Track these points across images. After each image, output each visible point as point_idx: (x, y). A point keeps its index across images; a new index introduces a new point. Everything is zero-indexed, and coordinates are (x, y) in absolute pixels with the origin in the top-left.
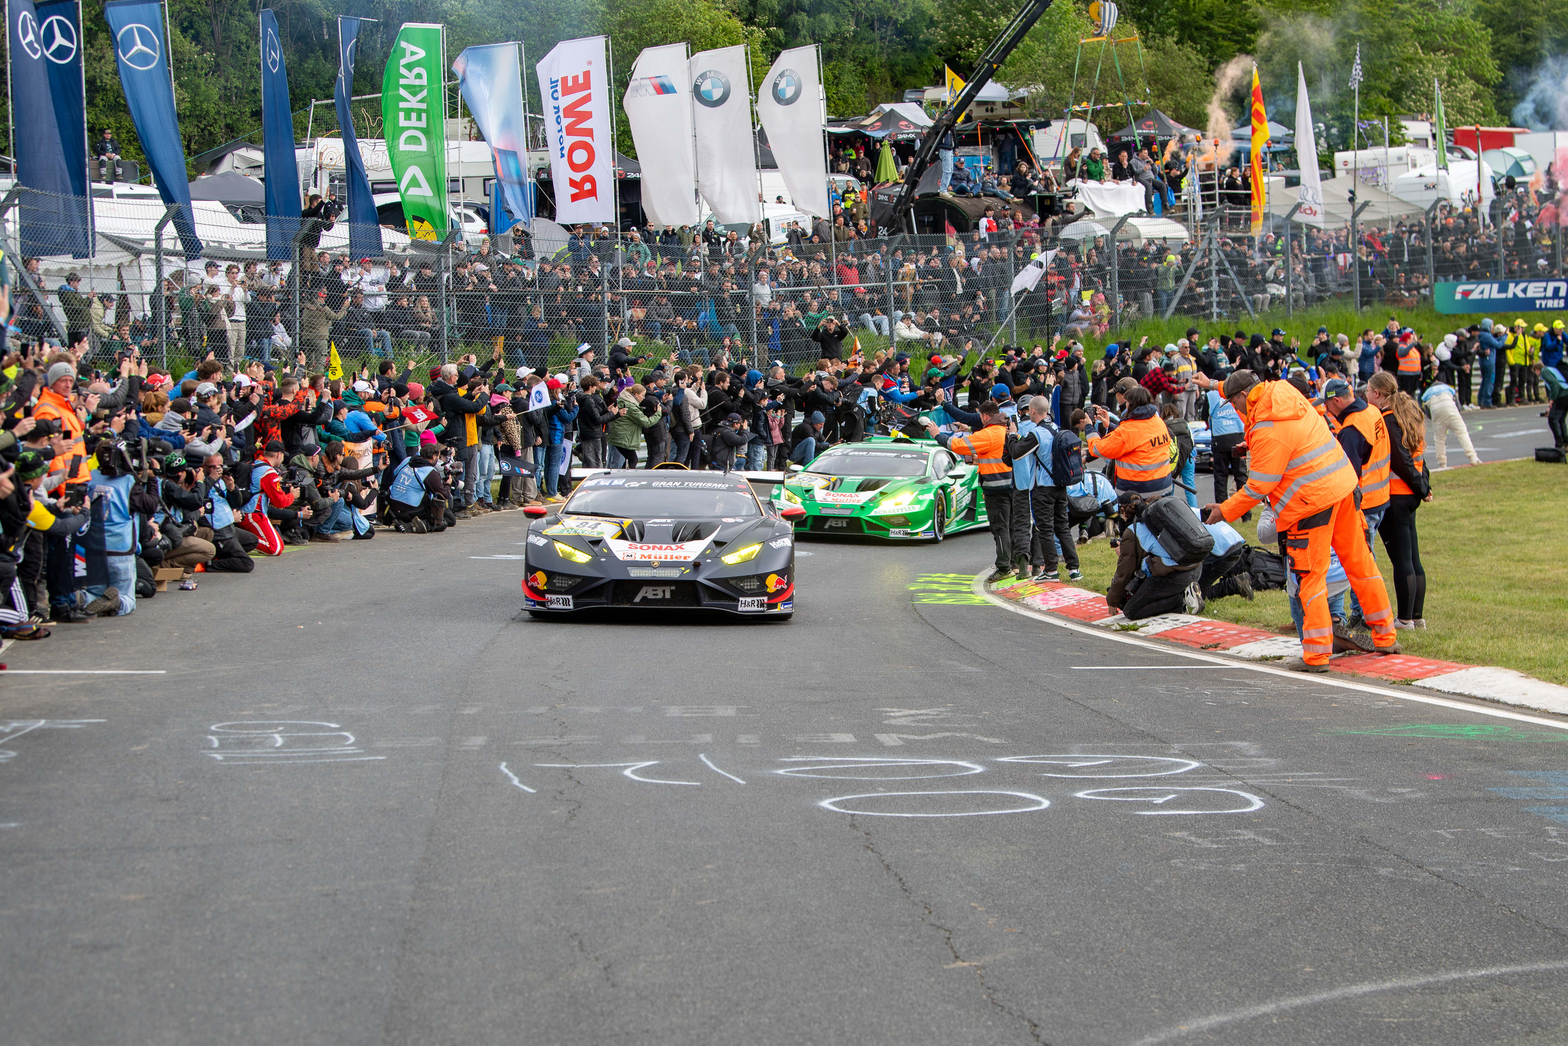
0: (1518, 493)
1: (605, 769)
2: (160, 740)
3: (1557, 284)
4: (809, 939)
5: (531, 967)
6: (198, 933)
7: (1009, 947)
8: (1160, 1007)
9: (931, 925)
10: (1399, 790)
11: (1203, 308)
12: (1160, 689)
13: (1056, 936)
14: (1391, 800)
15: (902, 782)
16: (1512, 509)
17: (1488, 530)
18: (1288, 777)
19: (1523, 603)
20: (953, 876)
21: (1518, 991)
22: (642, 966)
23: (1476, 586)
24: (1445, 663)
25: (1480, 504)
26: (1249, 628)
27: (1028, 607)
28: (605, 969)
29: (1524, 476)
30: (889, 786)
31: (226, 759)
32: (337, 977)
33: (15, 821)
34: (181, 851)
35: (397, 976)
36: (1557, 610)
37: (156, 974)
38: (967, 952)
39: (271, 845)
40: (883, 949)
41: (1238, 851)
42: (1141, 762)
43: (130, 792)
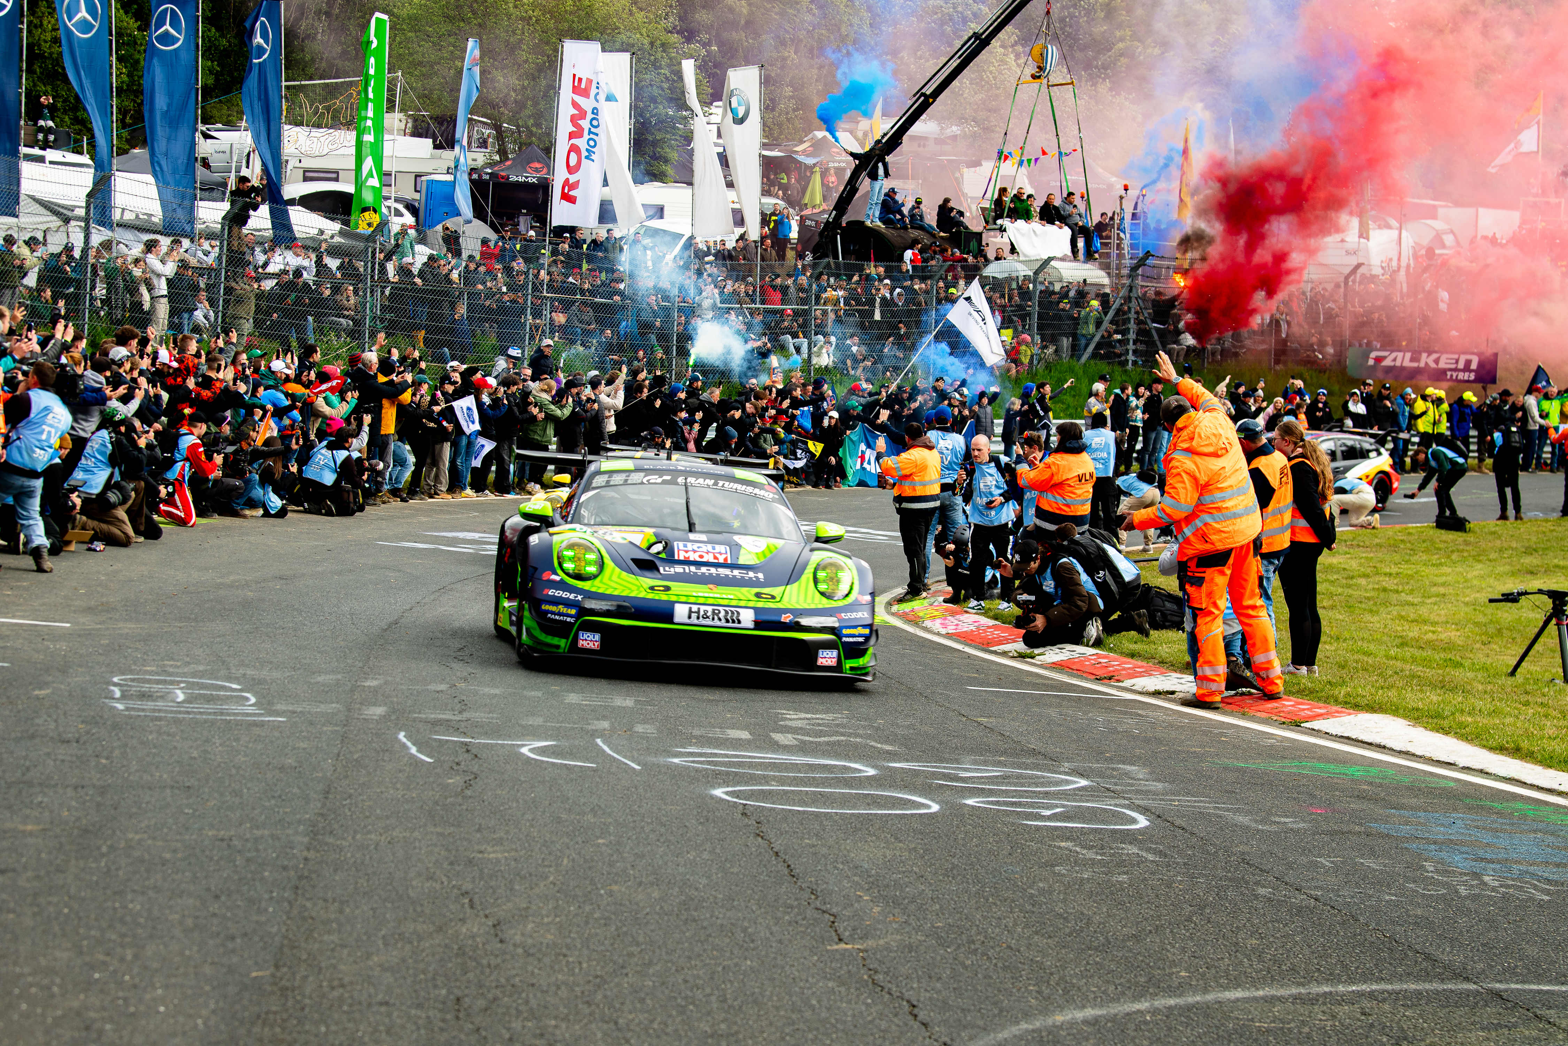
0: (1416, 558)
1: (503, 746)
2: (63, 687)
3: (1469, 357)
4: (696, 914)
5: (421, 919)
6: (94, 865)
7: (892, 934)
8: (1036, 998)
9: (817, 909)
10: (1283, 820)
11: (1120, 355)
12: (1053, 713)
13: (938, 927)
14: (1274, 828)
15: (795, 778)
16: (1409, 572)
17: (1385, 590)
18: (1174, 801)
19: (1414, 660)
20: (841, 867)
21: (1387, 1007)
22: (530, 926)
23: (1369, 642)
24: (1335, 708)
25: (1378, 565)
26: (1144, 664)
27: (926, 629)
28: (494, 926)
29: (1424, 542)
30: (782, 781)
31: (127, 709)
32: (229, 914)
34: (80, 789)
35: (289, 918)
36: (1448, 669)
37: (50, 899)
38: (851, 935)
39: (168, 791)
40: (768, 927)
41: (1121, 864)
42: (1031, 777)
43: (31, 731)
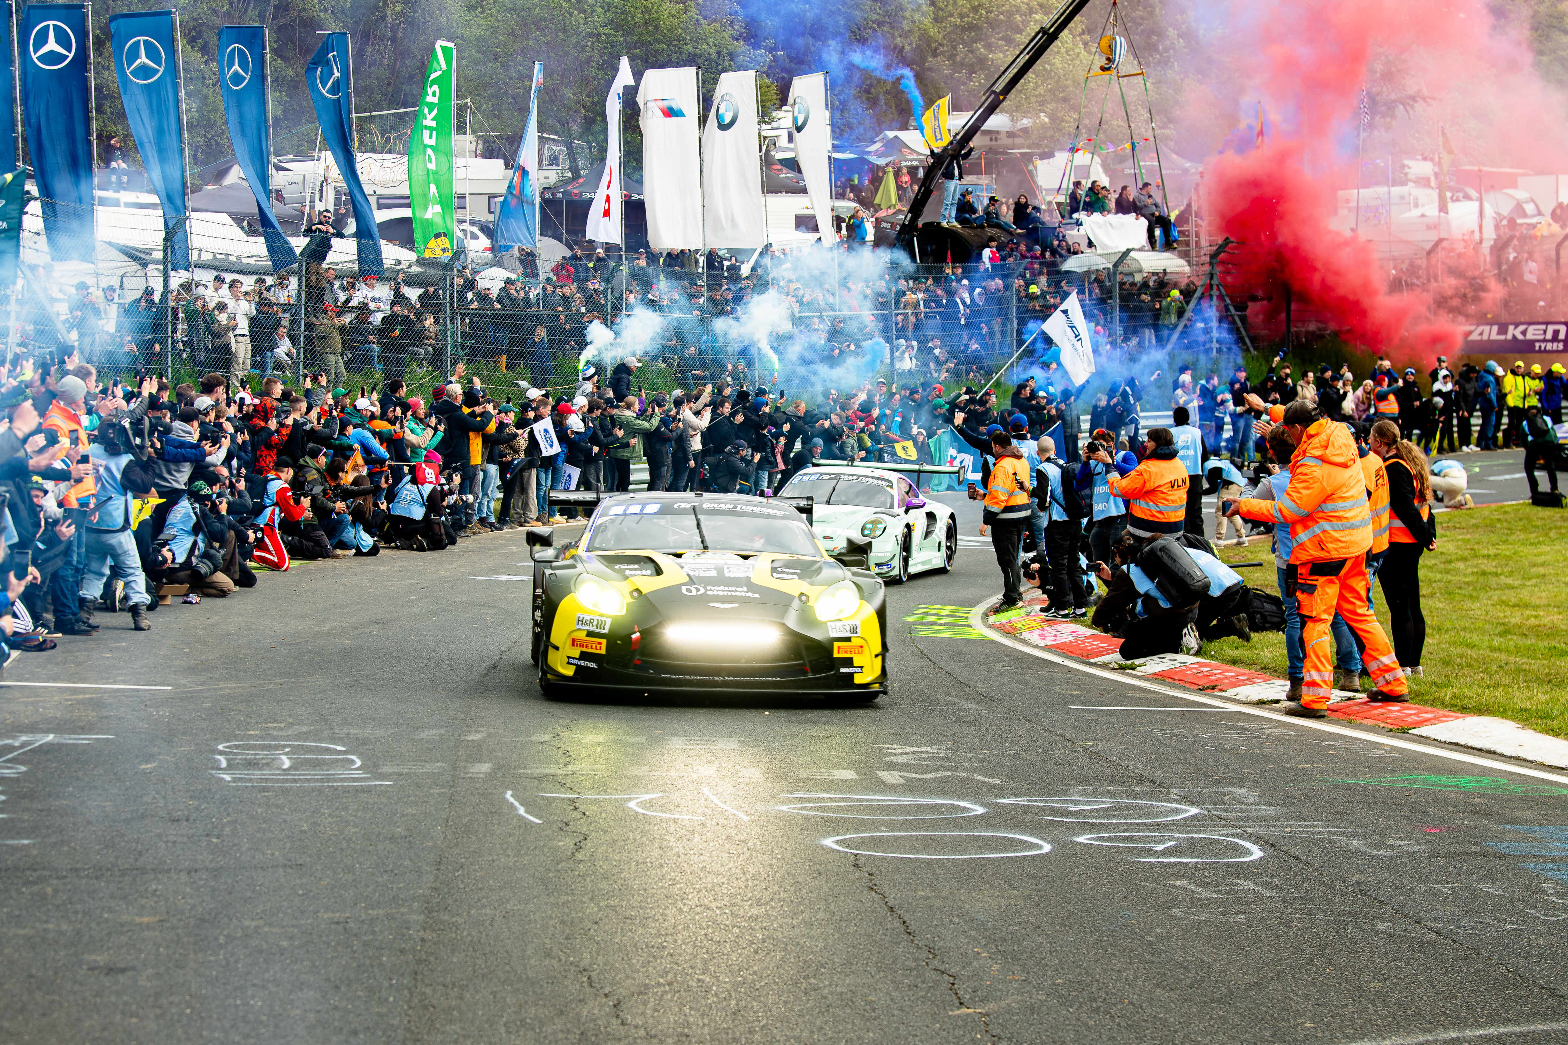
0: (1514, 537)
1: (610, 800)
2: (169, 758)
3: (1557, 327)
4: (814, 981)
5: (541, 1002)
6: (212, 958)
7: (1013, 994)
9: (936, 970)
10: (1398, 842)
11: (1203, 344)
12: (1158, 731)
13: (1058, 984)
14: (1389, 853)
15: (904, 822)
16: (1507, 553)
17: (1484, 573)
18: (1286, 826)
19: (1518, 650)
20: (956, 920)
22: (650, 1004)
23: (1471, 632)
24: (1441, 712)
25: (1476, 547)
26: (1246, 671)
27: (1025, 642)
28: (615, 1006)
29: (1521, 520)
30: (891, 826)
31: (235, 780)
32: (350, 1006)
33: (28, 838)
34: (193, 874)
35: (410, 1008)
36: (1553, 659)
37: (171, 999)
38: (971, 998)
39: (281, 870)
40: (888, 994)
41: (1237, 902)
42: (1141, 807)
43: (141, 811)
